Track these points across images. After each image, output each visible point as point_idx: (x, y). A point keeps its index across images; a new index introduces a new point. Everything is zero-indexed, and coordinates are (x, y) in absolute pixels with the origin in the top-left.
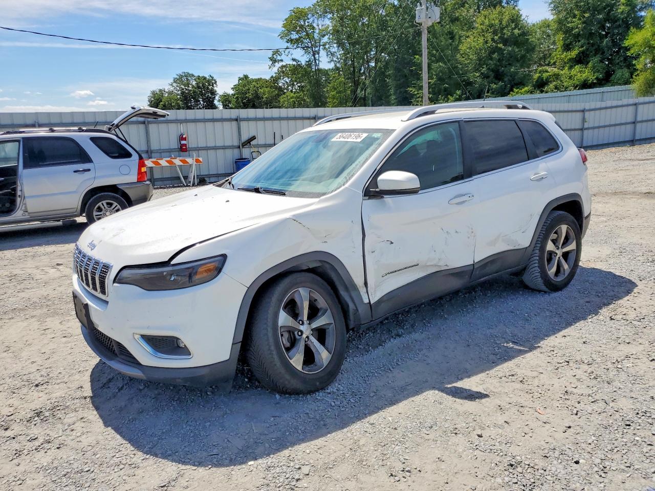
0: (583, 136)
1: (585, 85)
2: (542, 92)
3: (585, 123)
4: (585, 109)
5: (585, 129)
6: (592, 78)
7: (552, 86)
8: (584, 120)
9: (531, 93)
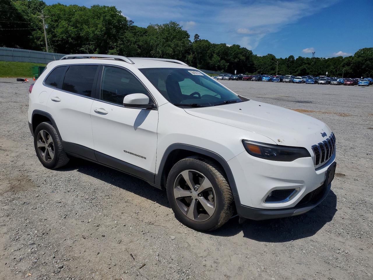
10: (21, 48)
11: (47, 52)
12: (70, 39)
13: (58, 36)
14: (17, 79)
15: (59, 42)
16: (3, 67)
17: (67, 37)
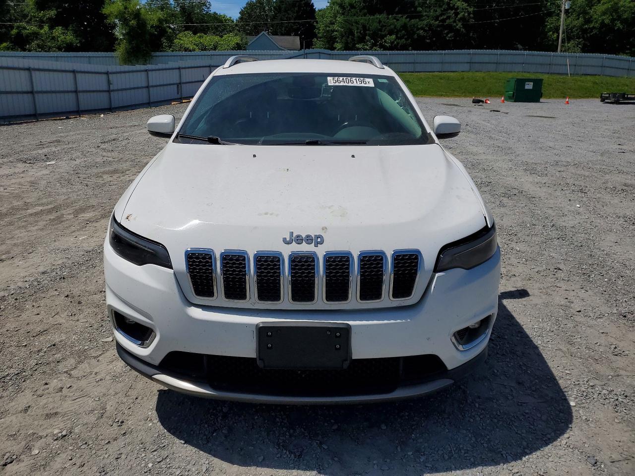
0: (110, 98)
1: (69, 48)
2: (24, 50)
3: (111, 86)
4: (108, 71)
5: (111, 91)
6: (76, 42)
7: (34, 44)
8: (109, 83)
9: (12, 49)
10: (525, 49)
11: (559, 53)
12: (619, 25)
13: (595, 19)
14: (473, 100)
15: (594, 32)
16: (475, 81)
17: (613, 20)
